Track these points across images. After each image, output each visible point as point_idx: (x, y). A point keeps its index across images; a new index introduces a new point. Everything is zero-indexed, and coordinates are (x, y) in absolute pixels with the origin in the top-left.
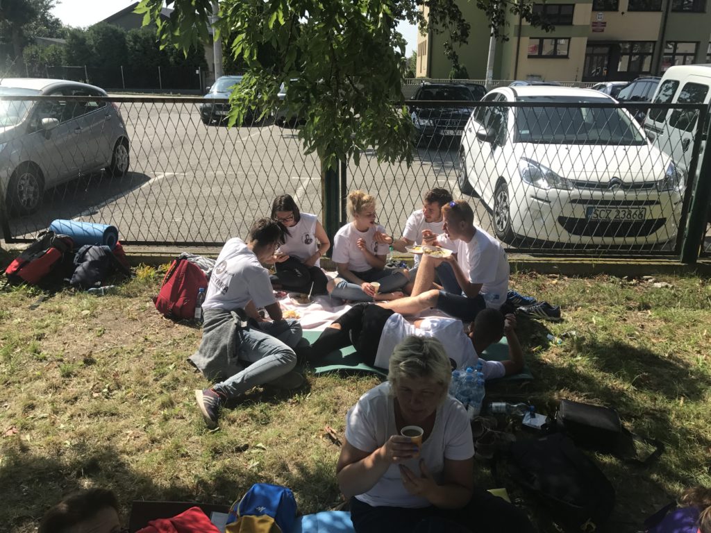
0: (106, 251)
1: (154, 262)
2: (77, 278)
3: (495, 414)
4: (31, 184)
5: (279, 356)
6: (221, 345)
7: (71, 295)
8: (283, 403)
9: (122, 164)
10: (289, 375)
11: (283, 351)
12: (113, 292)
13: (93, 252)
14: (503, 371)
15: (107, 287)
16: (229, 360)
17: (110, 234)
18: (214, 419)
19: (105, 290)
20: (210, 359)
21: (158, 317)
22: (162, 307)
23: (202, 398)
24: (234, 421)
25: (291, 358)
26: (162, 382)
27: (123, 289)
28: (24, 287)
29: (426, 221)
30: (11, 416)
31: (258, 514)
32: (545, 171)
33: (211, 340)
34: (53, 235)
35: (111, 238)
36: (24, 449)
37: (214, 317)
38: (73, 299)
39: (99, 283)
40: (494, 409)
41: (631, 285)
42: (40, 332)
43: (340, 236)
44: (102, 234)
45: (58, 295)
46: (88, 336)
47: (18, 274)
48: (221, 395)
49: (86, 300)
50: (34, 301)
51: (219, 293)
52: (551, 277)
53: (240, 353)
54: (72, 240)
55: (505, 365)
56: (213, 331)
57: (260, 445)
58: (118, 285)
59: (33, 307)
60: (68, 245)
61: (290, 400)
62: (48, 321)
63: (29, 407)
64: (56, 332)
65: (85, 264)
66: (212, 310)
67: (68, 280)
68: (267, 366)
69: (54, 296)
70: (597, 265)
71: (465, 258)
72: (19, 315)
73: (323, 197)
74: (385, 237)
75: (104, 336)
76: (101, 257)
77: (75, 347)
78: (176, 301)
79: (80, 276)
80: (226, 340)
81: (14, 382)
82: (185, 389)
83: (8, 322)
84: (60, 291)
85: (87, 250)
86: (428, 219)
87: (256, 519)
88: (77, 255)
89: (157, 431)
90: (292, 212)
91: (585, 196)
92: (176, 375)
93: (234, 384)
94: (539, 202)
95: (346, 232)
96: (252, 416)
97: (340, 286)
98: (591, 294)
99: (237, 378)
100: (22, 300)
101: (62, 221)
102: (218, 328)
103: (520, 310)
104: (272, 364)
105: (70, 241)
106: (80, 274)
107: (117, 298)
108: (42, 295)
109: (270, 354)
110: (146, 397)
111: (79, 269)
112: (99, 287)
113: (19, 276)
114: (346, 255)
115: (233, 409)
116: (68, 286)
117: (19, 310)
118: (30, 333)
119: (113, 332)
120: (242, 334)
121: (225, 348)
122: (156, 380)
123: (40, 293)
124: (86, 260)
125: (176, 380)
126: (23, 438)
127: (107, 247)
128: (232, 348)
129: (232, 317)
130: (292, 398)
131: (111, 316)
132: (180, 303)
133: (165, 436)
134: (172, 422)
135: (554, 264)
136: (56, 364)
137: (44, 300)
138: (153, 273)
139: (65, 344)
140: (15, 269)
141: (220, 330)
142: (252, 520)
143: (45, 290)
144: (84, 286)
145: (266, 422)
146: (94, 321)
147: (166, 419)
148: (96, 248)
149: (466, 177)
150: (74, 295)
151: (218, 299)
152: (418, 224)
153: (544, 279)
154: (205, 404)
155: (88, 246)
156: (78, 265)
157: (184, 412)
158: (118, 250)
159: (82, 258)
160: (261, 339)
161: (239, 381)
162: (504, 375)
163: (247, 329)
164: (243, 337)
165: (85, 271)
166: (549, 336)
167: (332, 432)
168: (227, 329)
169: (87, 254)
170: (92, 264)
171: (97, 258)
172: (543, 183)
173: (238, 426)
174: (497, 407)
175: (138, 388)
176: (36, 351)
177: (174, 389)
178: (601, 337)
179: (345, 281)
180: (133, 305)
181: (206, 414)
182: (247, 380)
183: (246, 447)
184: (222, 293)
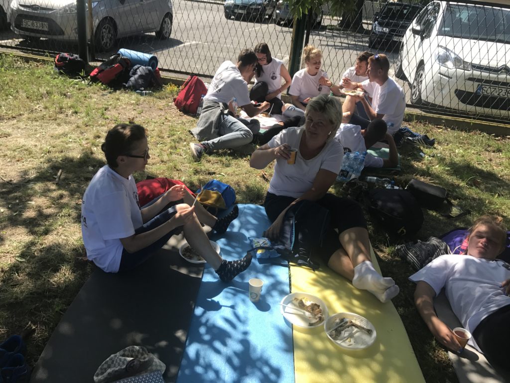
0: (149, 70)
1: (178, 83)
2: (130, 83)
3: (368, 182)
4: (109, 32)
5: (242, 132)
6: (210, 121)
7: (125, 93)
8: (240, 159)
9: (167, 32)
10: (246, 146)
11: (245, 130)
12: (150, 95)
13: (141, 70)
14: (382, 163)
15: (147, 92)
16: (213, 130)
17: (154, 61)
18: (198, 157)
19: (146, 93)
20: (202, 128)
21: (175, 111)
22: (178, 105)
23: (193, 146)
24: (209, 162)
25: (250, 135)
26: (173, 138)
27: (157, 94)
28: (100, 84)
29: (356, 74)
30: (87, 139)
31: (213, 190)
32: (453, 56)
33: (204, 117)
34: (119, 56)
35: (153, 64)
36: (92, 153)
37: (209, 105)
38: (126, 95)
39: (143, 89)
40: (368, 180)
41: (496, 140)
42: (107, 107)
43: (296, 76)
44: (148, 60)
45: (118, 92)
46: (133, 112)
47: (97, 76)
48: (205, 147)
49: (133, 97)
50: (105, 92)
51: (215, 91)
52: (438, 128)
53: (221, 127)
54: (130, 62)
55: (384, 161)
56: (207, 112)
57: (223, 174)
58: (154, 92)
59: (103, 95)
60: (128, 63)
61: (245, 158)
62: (111, 102)
63: (97, 136)
64: (115, 108)
65: (136, 76)
66: (209, 100)
67: (124, 84)
68: (234, 137)
69: (116, 92)
70: (474, 123)
71: (377, 96)
72: (95, 98)
73: (291, 53)
74: (327, 81)
75: (142, 114)
76: (146, 74)
77: (125, 116)
78: (187, 100)
79: (132, 83)
80: (214, 118)
81: (90, 125)
82: (185, 143)
83: (89, 100)
84: (119, 89)
85: (138, 68)
86: (358, 74)
87: (212, 192)
88: (132, 70)
89: (165, 158)
90: (265, 55)
91: (476, 75)
92: (180, 136)
93: (213, 143)
94: (442, 76)
95: (300, 74)
96: (221, 161)
97: (290, 108)
98: (463, 140)
99: (216, 140)
100: (98, 91)
101: (126, 50)
102: (210, 111)
103: (408, 139)
104: (237, 136)
105: (129, 61)
106: (133, 82)
107: (152, 98)
108: (109, 90)
109: (237, 131)
110: (161, 144)
111: (132, 79)
112: (142, 91)
113: (97, 78)
114: (298, 90)
115: (210, 155)
116: (125, 88)
117: (95, 95)
118: (101, 106)
119: (147, 113)
120: (223, 117)
121: (212, 123)
122: (169, 137)
123: (108, 89)
124: (136, 74)
125: (181, 139)
126: (92, 148)
127: (150, 68)
128: (216, 124)
129: (219, 107)
130: (246, 157)
131: (147, 106)
132: (189, 102)
133: (169, 160)
134: (174, 156)
135: (443, 119)
136: (113, 122)
137: (110, 93)
138: (176, 88)
139: (119, 114)
140: (96, 74)
141: (211, 112)
142: (210, 192)
143: (111, 88)
144: (135, 88)
145: (228, 166)
146: (137, 107)
147: (171, 153)
148: (144, 67)
149: (401, 65)
150: (128, 93)
151: (214, 95)
152: (351, 76)
153: (432, 128)
154: (195, 149)
155: (139, 66)
156: (132, 76)
157: (182, 152)
158: (157, 72)
159: (135, 73)
160: (233, 121)
161: (216, 142)
162: (382, 166)
163: (227, 115)
164: (224, 119)
165: (136, 80)
166: (421, 154)
167: (265, 174)
168: (215, 113)
169: (138, 70)
170: (141, 77)
171: (144, 74)
172: (450, 64)
173: (211, 164)
174: (370, 179)
175: (158, 139)
176: (103, 114)
177: (178, 142)
178: (457, 160)
179: (294, 106)
180: (162, 103)
181: (195, 153)
182: (221, 142)
183: (214, 173)
184: (217, 91)
